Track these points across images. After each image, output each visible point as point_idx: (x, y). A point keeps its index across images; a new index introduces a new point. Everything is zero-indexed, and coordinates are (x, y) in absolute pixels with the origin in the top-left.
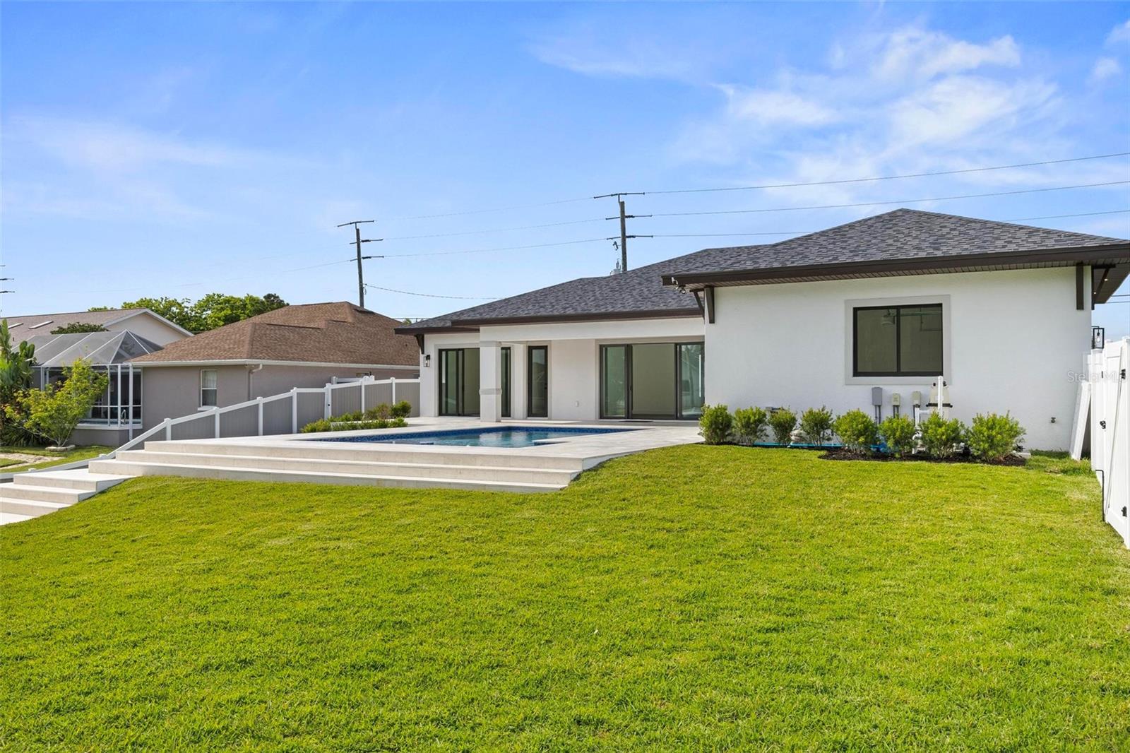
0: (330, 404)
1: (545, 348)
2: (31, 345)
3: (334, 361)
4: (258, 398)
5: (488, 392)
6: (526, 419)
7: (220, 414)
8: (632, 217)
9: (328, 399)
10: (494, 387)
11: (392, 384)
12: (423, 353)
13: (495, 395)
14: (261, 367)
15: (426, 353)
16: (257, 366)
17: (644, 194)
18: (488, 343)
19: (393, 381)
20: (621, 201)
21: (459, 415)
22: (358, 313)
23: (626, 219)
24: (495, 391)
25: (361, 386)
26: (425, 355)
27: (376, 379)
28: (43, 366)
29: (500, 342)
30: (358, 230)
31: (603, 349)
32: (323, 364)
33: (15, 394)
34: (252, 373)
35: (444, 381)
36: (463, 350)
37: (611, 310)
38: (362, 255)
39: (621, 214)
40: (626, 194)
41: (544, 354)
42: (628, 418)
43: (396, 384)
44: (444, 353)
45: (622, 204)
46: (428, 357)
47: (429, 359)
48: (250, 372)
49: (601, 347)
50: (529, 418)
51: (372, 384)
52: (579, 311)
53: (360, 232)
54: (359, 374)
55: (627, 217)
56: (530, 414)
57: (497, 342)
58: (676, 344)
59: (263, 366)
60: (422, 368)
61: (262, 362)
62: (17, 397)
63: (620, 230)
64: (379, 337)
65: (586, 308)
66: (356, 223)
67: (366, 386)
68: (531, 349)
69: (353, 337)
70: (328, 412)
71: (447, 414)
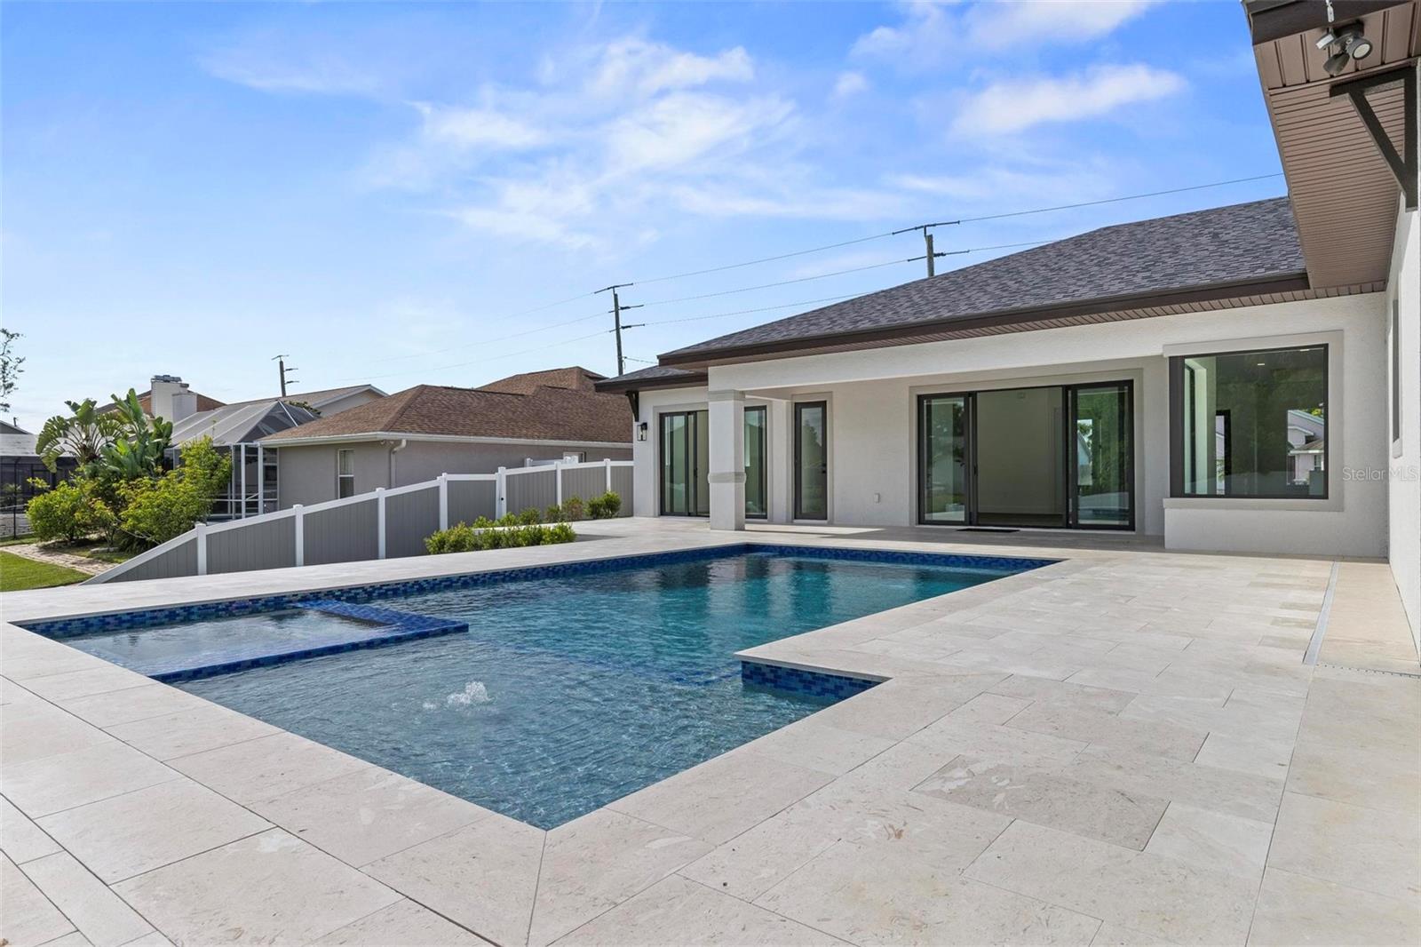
0: (505, 498)
1: (823, 405)
2: (168, 423)
3: (527, 436)
4: (377, 489)
5: (721, 478)
6: (792, 524)
7: (304, 516)
8: (942, 254)
9: (502, 490)
10: (733, 471)
11: (605, 468)
12: (637, 420)
13: (733, 484)
14: (404, 443)
15: (642, 421)
16: (398, 442)
17: (959, 222)
18: (721, 395)
19: (608, 463)
20: (928, 234)
21: (690, 515)
22: (588, 379)
23: (935, 259)
24: (734, 477)
25: (556, 471)
26: (640, 423)
27: (580, 461)
28: (175, 448)
29: (743, 393)
30: (616, 296)
31: (924, 403)
32: (508, 441)
33: (114, 485)
34: (394, 452)
35: (667, 463)
36: (695, 413)
37: (946, 314)
38: (621, 324)
39: (929, 252)
40: (934, 225)
41: (820, 415)
42: (971, 524)
43: (612, 467)
44: (667, 419)
45: (930, 239)
46: (644, 426)
47: (646, 429)
48: (391, 451)
49: (920, 398)
50: (795, 521)
51: (575, 467)
52: (884, 322)
53: (619, 298)
54: (558, 454)
55: (936, 255)
56: (798, 514)
57: (735, 391)
58: (1066, 388)
59: (407, 441)
60: (636, 445)
61: (404, 437)
62: (118, 488)
63: (927, 268)
64: (608, 407)
65: (896, 317)
66: (613, 287)
67: (563, 471)
68: (798, 408)
69: (570, 406)
70: (502, 509)
71: (672, 513)
